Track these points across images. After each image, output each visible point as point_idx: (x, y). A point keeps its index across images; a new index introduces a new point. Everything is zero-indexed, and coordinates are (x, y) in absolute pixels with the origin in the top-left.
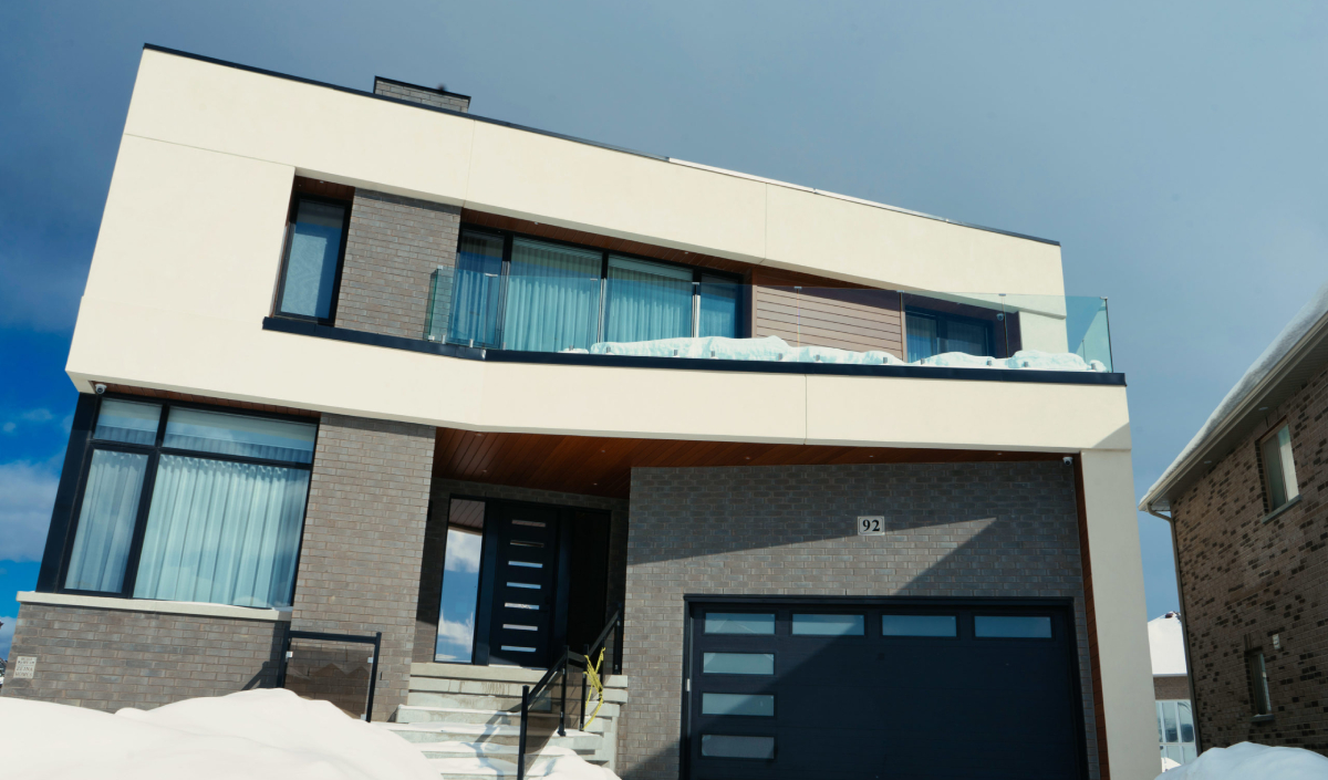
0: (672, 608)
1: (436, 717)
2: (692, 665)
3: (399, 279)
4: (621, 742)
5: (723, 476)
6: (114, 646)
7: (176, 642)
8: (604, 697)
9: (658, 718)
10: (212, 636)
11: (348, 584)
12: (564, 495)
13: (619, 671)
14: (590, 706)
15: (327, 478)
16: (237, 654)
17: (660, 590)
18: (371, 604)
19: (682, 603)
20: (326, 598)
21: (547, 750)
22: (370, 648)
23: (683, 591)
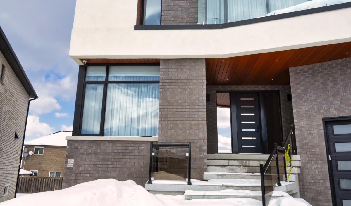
0: (317, 125)
1: (220, 177)
2: (330, 149)
3: (184, 4)
4: (301, 183)
5: (334, 65)
6: (98, 154)
7: (119, 151)
8: (293, 165)
9: (317, 173)
10: (131, 148)
11: (178, 124)
12: (260, 86)
13: (296, 153)
14: (288, 168)
15: (165, 84)
16: (141, 154)
17: (310, 117)
18: (188, 132)
19: (321, 122)
20: (170, 131)
21: (275, 193)
22: (187, 149)
23: (321, 117)
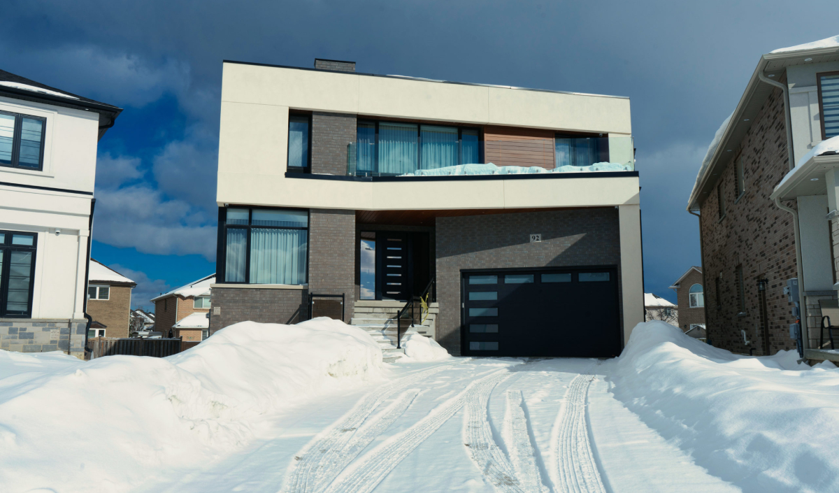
0: (455, 275)
1: (366, 322)
2: (464, 298)
3: (335, 149)
4: (437, 328)
5: (474, 220)
6: (246, 302)
7: (268, 299)
8: (429, 312)
9: (451, 319)
10: (280, 296)
11: (328, 274)
12: (409, 227)
13: (435, 301)
14: (423, 315)
16: (290, 302)
17: (450, 268)
18: (337, 281)
19: (459, 273)
20: (321, 280)
21: (407, 332)
22: (341, 299)
23: (459, 268)
